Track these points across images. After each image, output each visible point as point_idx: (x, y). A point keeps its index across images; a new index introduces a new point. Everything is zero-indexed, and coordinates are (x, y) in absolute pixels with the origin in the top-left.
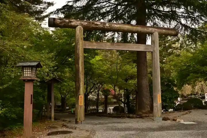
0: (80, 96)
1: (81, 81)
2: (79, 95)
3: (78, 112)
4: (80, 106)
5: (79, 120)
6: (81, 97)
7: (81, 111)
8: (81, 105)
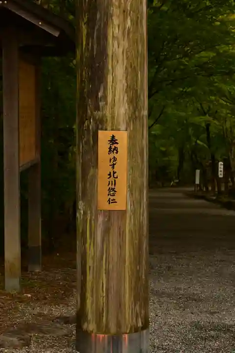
0: (104, 136)
1: (115, 11)
2: (101, 124)
3: (90, 263)
4: (101, 219)
5: (99, 322)
6: (113, 141)
7: (114, 251)
8: (113, 207)
